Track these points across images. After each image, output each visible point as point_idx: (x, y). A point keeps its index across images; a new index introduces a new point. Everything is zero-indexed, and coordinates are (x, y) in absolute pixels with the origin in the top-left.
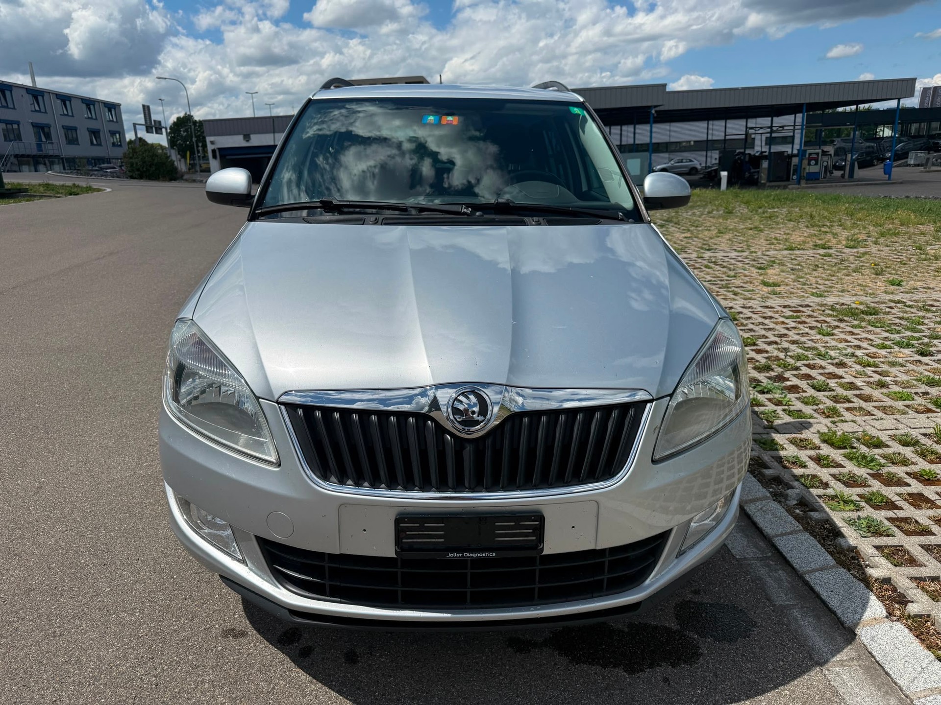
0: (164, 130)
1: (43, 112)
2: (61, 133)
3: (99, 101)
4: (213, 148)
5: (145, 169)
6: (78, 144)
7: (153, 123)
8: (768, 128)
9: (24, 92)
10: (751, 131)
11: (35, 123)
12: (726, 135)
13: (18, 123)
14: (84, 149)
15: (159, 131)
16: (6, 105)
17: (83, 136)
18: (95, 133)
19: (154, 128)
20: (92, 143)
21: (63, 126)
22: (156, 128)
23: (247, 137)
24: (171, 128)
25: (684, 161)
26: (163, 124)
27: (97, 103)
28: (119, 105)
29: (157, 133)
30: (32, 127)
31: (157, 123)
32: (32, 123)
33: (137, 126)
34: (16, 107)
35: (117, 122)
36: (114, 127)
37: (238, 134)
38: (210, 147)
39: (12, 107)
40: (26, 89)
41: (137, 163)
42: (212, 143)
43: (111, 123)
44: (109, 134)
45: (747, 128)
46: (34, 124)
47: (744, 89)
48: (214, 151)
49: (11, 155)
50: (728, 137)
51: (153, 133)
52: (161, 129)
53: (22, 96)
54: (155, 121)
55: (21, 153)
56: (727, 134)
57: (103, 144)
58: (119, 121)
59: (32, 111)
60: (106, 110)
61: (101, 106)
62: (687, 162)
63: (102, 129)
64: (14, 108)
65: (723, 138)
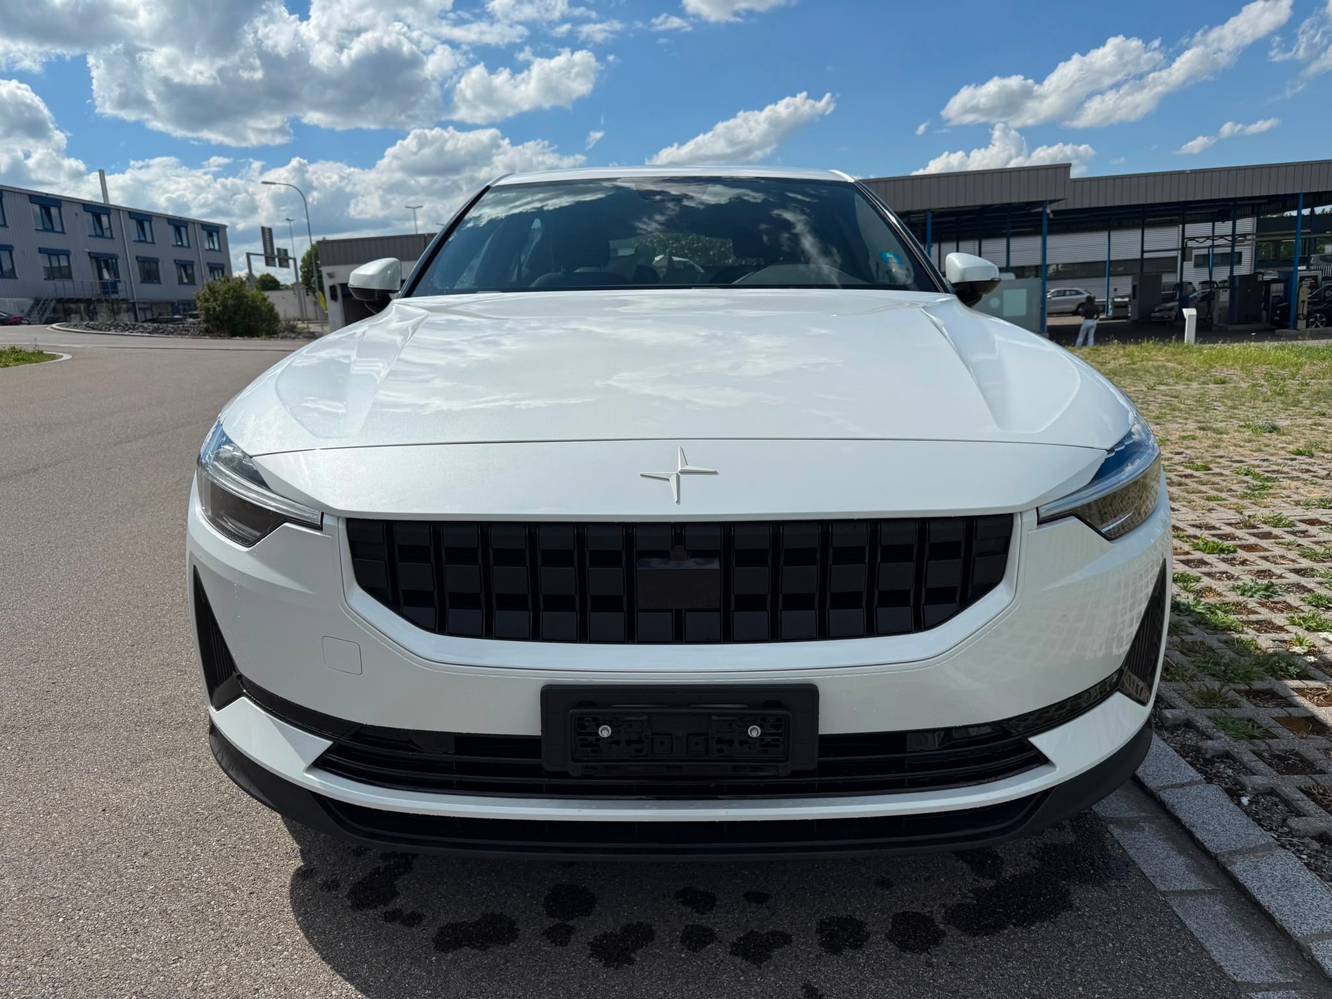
0: (291, 262)
1: (107, 238)
2: (135, 269)
3: (194, 222)
4: (331, 284)
5: (226, 317)
6: (159, 282)
7: (276, 253)
8: (1208, 238)
9: (79, 210)
10: (1190, 244)
11: (94, 253)
12: (1143, 252)
13: (67, 253)
14: (168, 288)
15: (284, 264)
16: (50, 227)
17: (168, 270)
18: (184, 266)
19: (277, 260)
20: (181, 282)
21: (137, 257)
22: (279, 259)
24: (303, 260)
25: (1068, 293)
26: (290, 254)
27: (190, 225)
28: (225, 227)
29: (281, 265)
30: (88, 258)
31: (282, 252)
32: (89, 253)
33: (252, 257)
34: (66, 231)
35: (220, 250)
36: (216, 259)
38: (327, 283)
39: (60, 230)
40: (84, 204)
41: (214, 309)
42: (331, 276)
43: (212, 252)
44: (208, 269)
45: (1183, 238)
46: (92, 255)
47: (1195, 172)
48: (333, 288)
49: (52, 300)
50: (1146, 255)
51: (275, 266)
52: (287, 261)
53: (76, 214)
54: (278, 249)
55: (67, 297)
56: (1145, 249)
57: (197, 282)
58: (224, 250)
59: (90, 236)
60: (205, 234)
61: (198, 228)
62: (1071, 295)
63: (196, 262)
64: (63, 232)
65: (1139, 256)
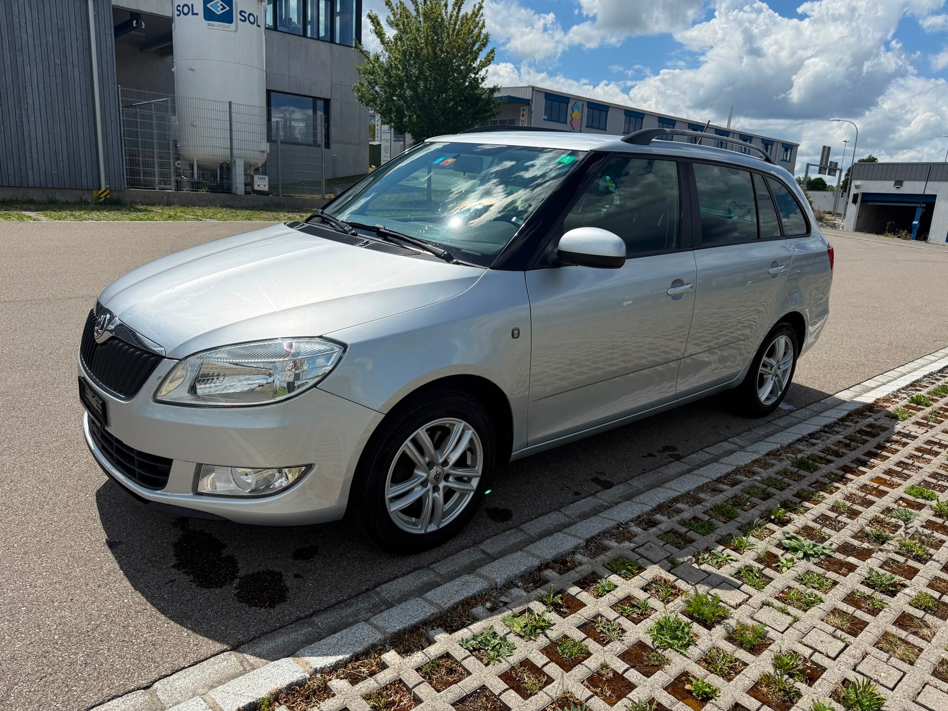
0: (838, 172)
3: (778, 142)
4: (856, 192)
7: (829, 165)
15: (833, 172)
22: (830, 169)
23: (899, 183)
24: (848, 170)
26: (839, 166)
27: (775, 144)
28: (797, 145)
29: (830, 173)
31: (833, 165)
33: (810, 166)
37: (890, 180)
38: (853, 191)
42: (857, 187)
43: (785, 162)
48: (856, 196)
51: (825, 173)
52: (835, 171)
54: (831, 162)
58: (793, 161)
60: (783, 149)
61: (780, 145)
